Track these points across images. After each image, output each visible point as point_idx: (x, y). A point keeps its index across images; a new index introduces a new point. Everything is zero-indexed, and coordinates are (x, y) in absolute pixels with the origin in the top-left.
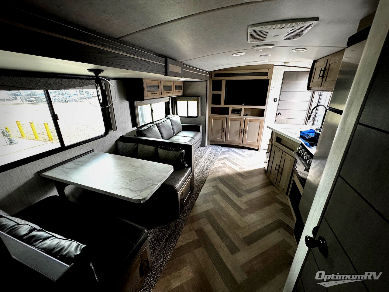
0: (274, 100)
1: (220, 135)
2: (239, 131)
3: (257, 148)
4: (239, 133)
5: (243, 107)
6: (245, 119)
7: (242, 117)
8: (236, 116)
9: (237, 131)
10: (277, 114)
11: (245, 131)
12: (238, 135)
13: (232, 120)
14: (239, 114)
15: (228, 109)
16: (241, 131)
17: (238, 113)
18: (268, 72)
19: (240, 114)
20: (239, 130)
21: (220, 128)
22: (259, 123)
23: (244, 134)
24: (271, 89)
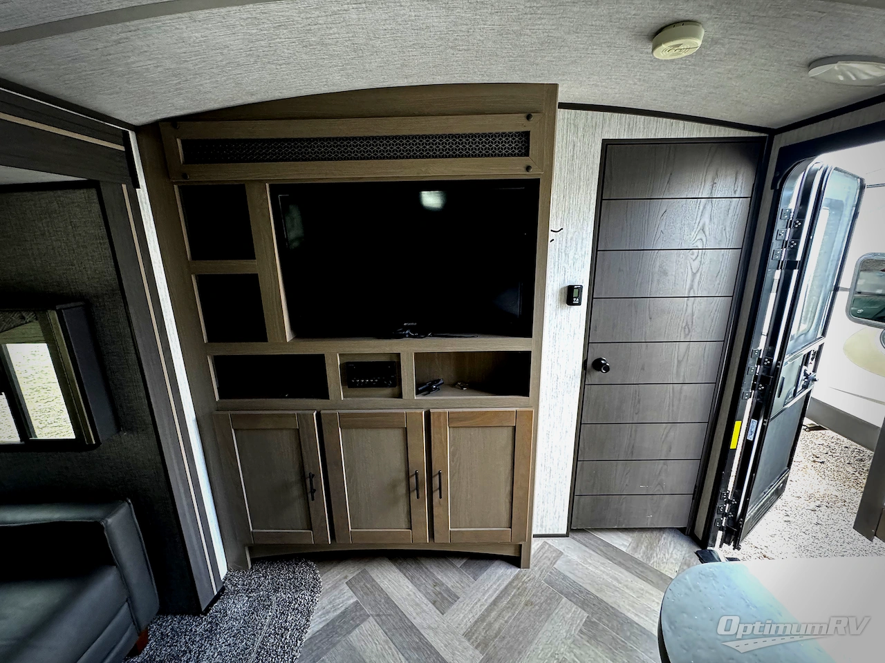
0: (564, 297)
1: (297, 510)
2: (404, 484)
3: (509, 552)
4: (402, 490)
5: (407, 349)
6: (428, 414)
7: (412, 402)
8: (376, 402)
9: (394, 486)
10: (589, 363)
11: (436, 481)
12: (402, 508)
13: (352, 423)
14: (388, 391)
15: (318, 362)
16: (413, 480)
17: (381, 385)
18: (527, 134)
19: (396, 389)
20: (403, 475)
21: (293, 477)
22: (507, 433)
23: (436, 495)
24: (551, 235)
